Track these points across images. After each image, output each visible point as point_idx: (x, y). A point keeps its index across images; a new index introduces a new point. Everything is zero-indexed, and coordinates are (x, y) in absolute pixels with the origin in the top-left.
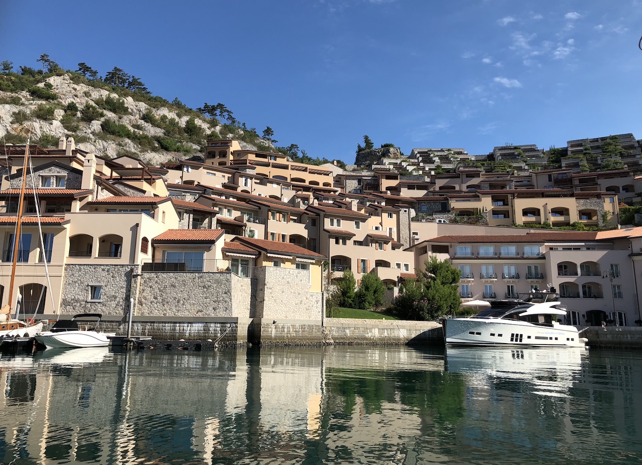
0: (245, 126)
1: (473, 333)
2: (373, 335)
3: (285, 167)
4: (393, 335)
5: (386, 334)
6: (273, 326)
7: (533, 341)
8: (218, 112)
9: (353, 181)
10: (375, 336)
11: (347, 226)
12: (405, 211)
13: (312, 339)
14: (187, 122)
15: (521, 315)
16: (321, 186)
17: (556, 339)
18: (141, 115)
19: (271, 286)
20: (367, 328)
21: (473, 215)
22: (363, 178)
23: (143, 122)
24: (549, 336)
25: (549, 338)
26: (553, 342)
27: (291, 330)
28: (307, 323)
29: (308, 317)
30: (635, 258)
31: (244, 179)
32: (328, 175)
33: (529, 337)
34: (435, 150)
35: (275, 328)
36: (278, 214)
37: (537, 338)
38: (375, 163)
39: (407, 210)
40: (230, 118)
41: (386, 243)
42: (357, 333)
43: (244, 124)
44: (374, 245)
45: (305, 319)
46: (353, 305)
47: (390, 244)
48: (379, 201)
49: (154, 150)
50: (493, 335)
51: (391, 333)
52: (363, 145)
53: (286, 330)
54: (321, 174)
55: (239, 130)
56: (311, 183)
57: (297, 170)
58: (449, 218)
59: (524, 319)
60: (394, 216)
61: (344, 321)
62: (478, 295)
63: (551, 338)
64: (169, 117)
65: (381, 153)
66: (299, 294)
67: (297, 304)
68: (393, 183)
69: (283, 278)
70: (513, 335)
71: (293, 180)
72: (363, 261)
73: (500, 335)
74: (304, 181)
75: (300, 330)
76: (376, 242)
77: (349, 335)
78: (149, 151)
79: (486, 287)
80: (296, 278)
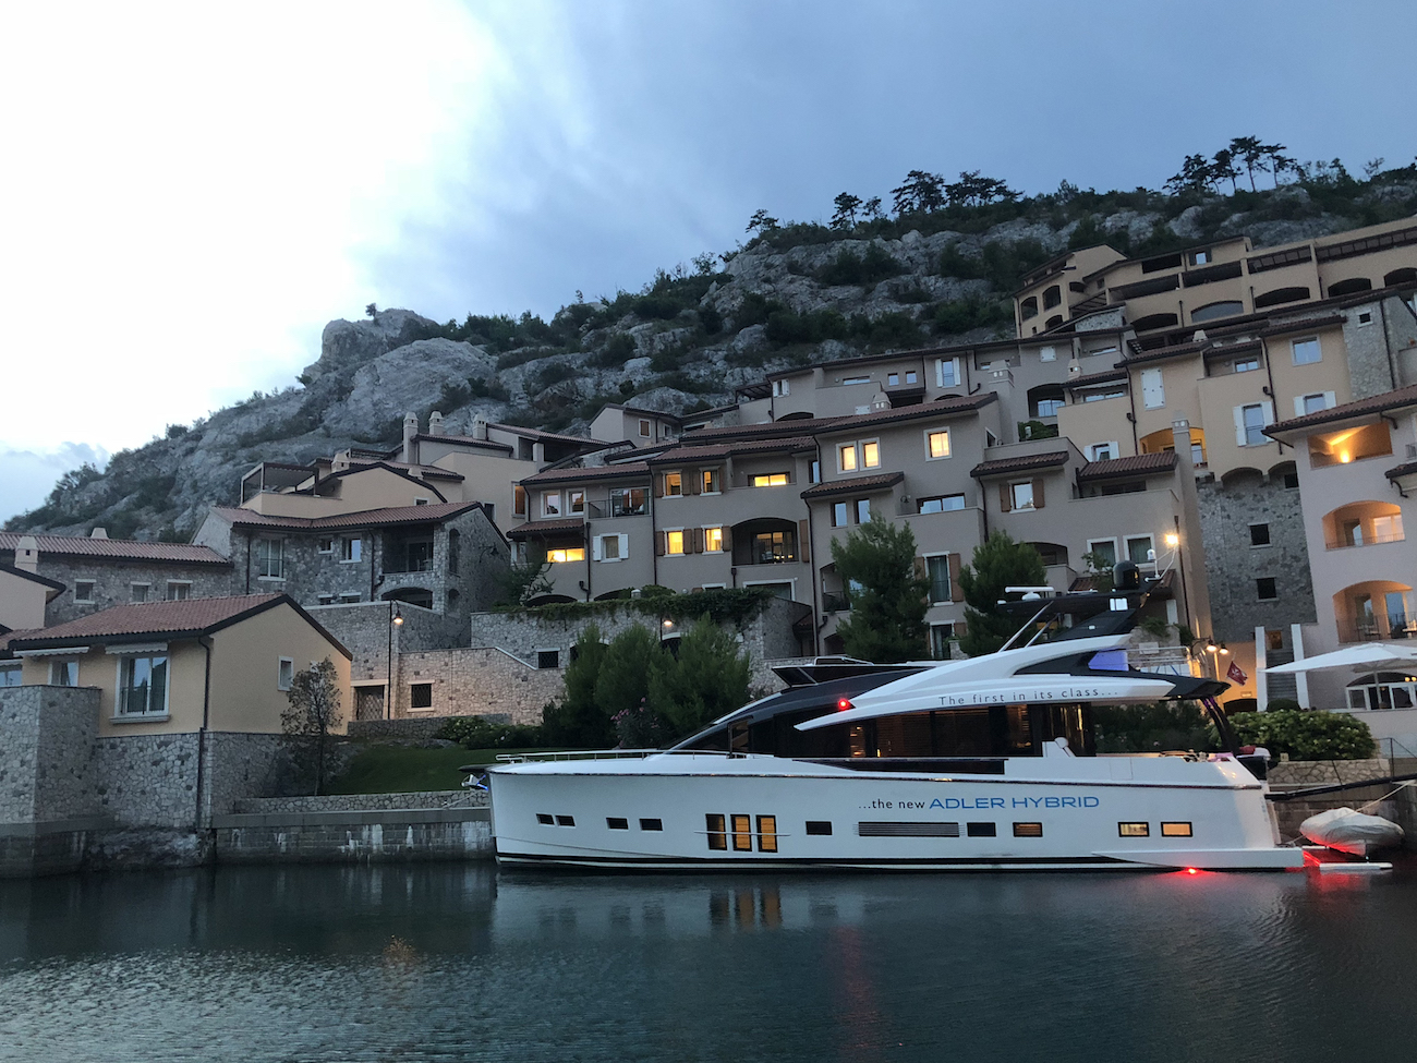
2: (365, 846)
7: (845, 845)
10: (370, 850)
15: (801, 727)
16: (1375, 284)
24: (963, 818)
25: (964, 830)
26: (1003, 844)
33: (819, 828)
37: (868, 829)
42: (311, 843)
44: (994, 498)
50: (617, 823)
57: (1275, 266)
59: (831, 746)
63: (984, 830)
70: (713, 821)
72: (940, 561)
73: (651, 824)
76: (1003, 486)
77: (283, 849)
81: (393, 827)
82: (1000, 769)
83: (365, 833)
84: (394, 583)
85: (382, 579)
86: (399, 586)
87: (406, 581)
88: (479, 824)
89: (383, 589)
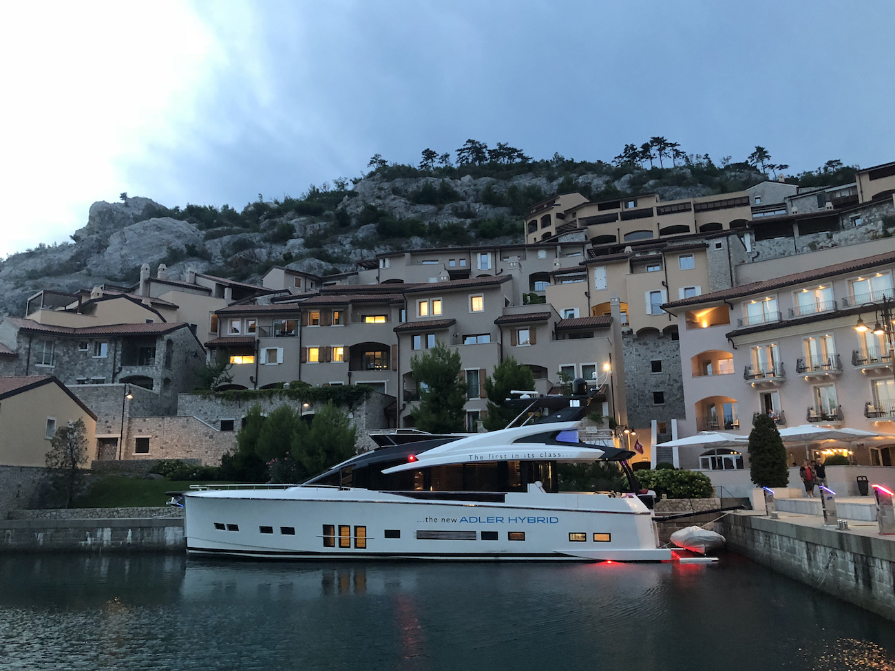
0: (709, 159)
3: (647, 213)
5: (130, 539)
7: (407, 544)
12: (718, 246)
14: (563, 183)
15: (385, 472)
17: (517, 536)
23: (478, 205)
24: (479, 529)
25: (479, 536)
26: (502, 545)
31: (481, 257)
32: (744, 205)
33: (392, 534)
37: (422, 535)
39: (722, 242)
41: (537, 327)
44: (506, 336)
50: (266, 530)
51: (143, 535)
56: (701, 228)
57: (671, 212)
60: (698, 261)
63: (490, 536)
70: (327, 529)
72: (474, 373)
73: (288, 531)
74: (687, 228)
76: (513, 330)
81: (118, 530)
82: (502, 499)
83: (99, 534)
84: (128, 372)
85: (120, 369)
86: (131, 375)
87: (136, 371)
88: (176, 528)
89: (120, 376)
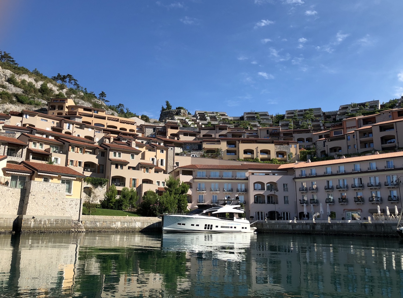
0: (86, 90)
1: (180, 224)
2: (117, 226)
3: (104, 118)
4: (131, 226)
5: (126, 225)
6: (33, 220)
7: (219, 229)
8: (67, 80)
9: (150, 129)
10: (118, 227)
11: (125, 157)
12: (172, 149)
13: (64, 229)
14: (42, 85)
15: (213, 213)
16: (128, 131)
17: (235, 228)
18: (7, 79)
19: (35, 194)
20: (112, 222)
21: (214, 152)
22: (157, 127)
23: (7, 83)
24: (230, 226)
26: (233, 229)
27: (47, 222)
28: (60, 218)
29: (62, 214)
30: (297, 180)
31: (67, 124)
32: (133, 124)
33: (217, 227)
34: (209, 112)
35: (34, 221)
36: (76, 148)
37: (222, 227)
38: (170, 118)
39: (173, 148)
40: (76, 84)
41: (151, 168)
42: (105, 225)
43: (86, 88)
44: (143, 169)
45: (60, 216)
46: (114, 208)
47: (154, 169)
48: (160, 142)
49: (12, 102)
50: (193, 225)
51: (129, 224)
52: (165, 107)
53: (43, 223)
54: (129, 124)
55: (81, 92)
56: (121, 129)
57: (112, 120)
58: (200, 154)
59: (215, 215)
60: (165, 152)
61: (98, 218)
62: (208, 201)
64: (28, 81)
65: (175, 113)
66: (57, 199)
67: (55, 206)
68: (175, 131)
69: (45, 189)
70: (206, 225)
71: (108, 126)
72: (134, 180)
73: (198, 225)
74: (116, 128)
75: (54, 222)
76: (144, 168)
77: (99, 226)
78: (7, 103)
79: (213, 196)
80: (55, 189)
82: (233, 220)
84: (10, 159)
